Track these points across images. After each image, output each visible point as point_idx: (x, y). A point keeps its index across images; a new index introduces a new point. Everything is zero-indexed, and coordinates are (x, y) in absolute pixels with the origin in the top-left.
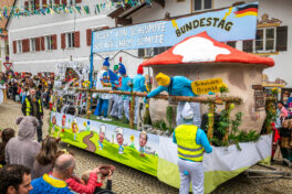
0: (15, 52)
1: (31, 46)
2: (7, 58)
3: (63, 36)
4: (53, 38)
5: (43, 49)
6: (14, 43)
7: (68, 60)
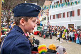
0: (51, 19)
1: (56, 17)
2: (48, 21)
3: (68, 13)
4: (64, 14)
5: (60, 17)
6: (51, 16)
7: (70, 21)
